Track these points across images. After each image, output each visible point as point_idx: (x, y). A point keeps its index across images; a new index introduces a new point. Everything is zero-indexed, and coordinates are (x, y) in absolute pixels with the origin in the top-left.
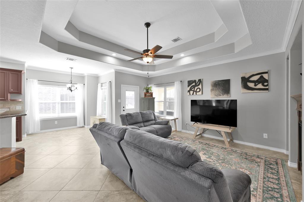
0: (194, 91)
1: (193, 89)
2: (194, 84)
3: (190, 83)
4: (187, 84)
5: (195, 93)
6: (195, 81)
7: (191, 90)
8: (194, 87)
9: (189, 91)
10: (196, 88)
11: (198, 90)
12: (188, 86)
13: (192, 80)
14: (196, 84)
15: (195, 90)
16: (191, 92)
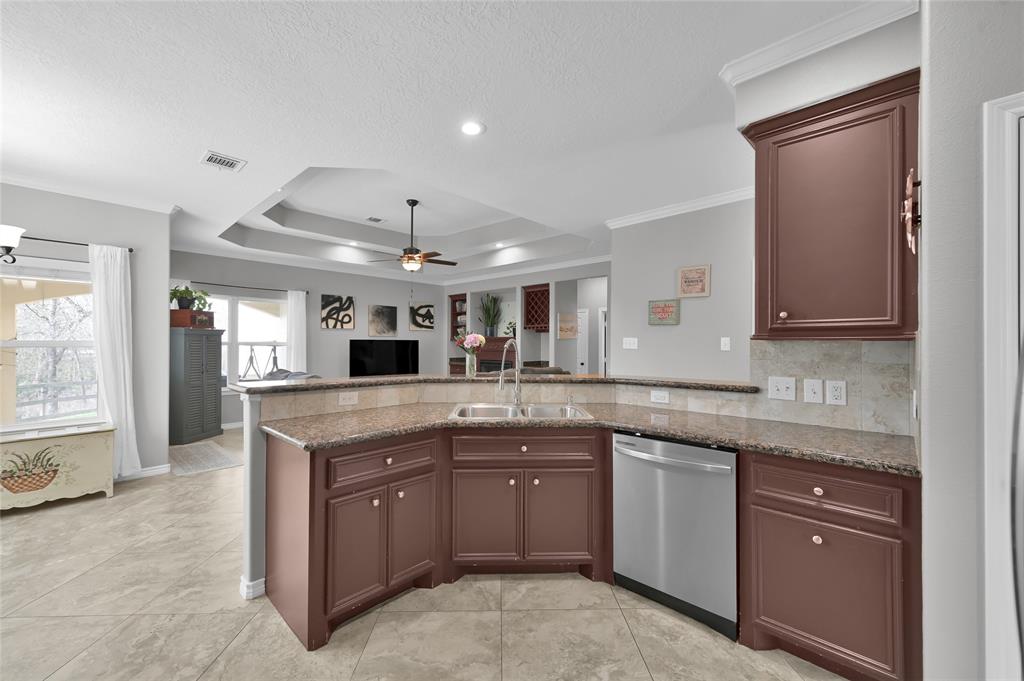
0: (337, 320)
1: (335, 316)
2: (337, 305)
3: (327, 300)
4: (319, 303)
5: (339, 324)
6: (339, 299)
7: (329, 316)
8: (338, 310)
9: (325, 319)
10: (342, 314)
11: (346, 319)
12: (323, 308)
13: (333, 296)
14: (341, 305)
15: (340, 318)
16: (331, 322)
